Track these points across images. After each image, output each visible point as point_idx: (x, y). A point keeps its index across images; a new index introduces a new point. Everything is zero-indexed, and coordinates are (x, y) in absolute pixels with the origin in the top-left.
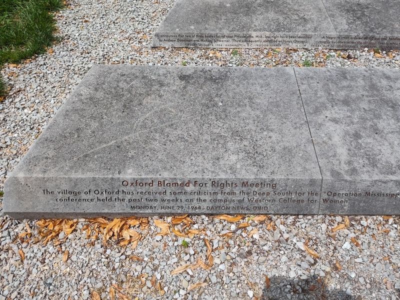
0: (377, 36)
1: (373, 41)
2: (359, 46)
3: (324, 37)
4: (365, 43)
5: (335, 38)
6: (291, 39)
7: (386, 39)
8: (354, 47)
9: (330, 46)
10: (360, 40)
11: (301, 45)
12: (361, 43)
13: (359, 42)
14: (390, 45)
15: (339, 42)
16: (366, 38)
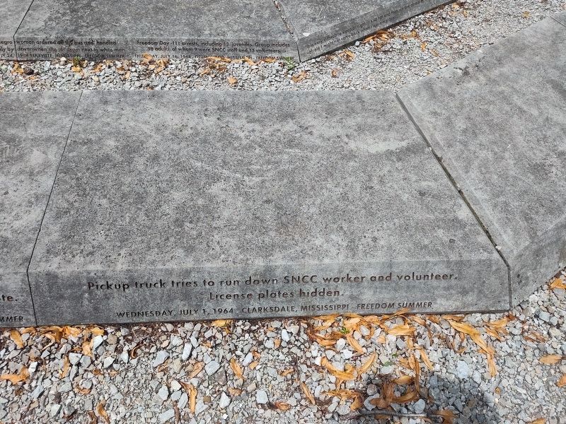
0: (78, 39)
1: (72, 47)
2: (53, 55)
4: (61, 50)
5: (11, 43)
7: (92, 43)
8: (45, 56)
9: (6, 55)
10: (53, 45)
12: (55, 50)
13: (52, 48)
15: (20, 49)
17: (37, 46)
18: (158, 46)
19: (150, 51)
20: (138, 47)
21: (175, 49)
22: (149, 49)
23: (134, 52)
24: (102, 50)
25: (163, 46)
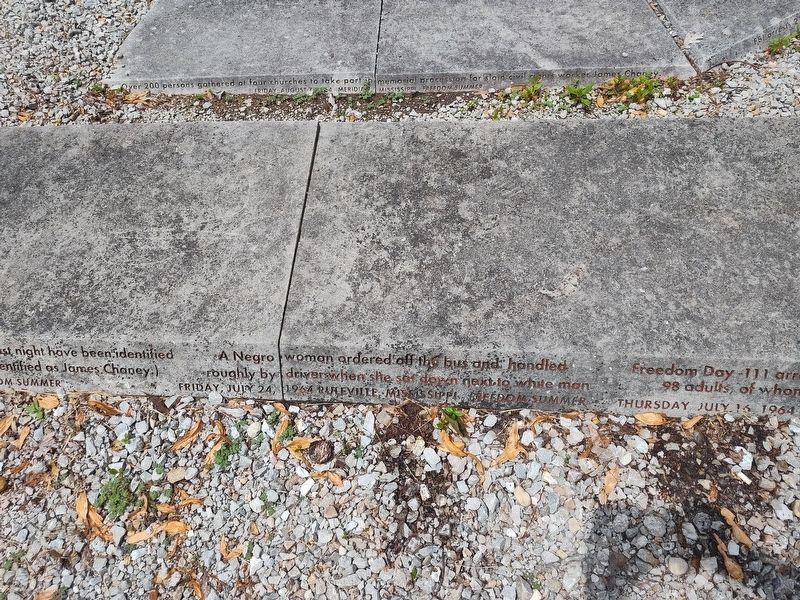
0: (456, 353)
1: (437, 373)
2: (381, 390)
3: (223, 356)
4: (405, 378)
5: (270, 359)
6: (93, 361)
7: (496, 366)
8: (359, 392)
9: (256, 388)
10: (383, 368)
11: (138, 381)
12: (387, 379)
13: (379, 375)
14: (516, 391)
15: (293, 373)
16: (407, 360)
17: (338, 367)
18: (697, 379)
19: (669, 392)
20: (634, 381)
21: (747, 390)
22: (666, 385)
23: (616, 392)
24: (521, 384)
25: (711, 380)
